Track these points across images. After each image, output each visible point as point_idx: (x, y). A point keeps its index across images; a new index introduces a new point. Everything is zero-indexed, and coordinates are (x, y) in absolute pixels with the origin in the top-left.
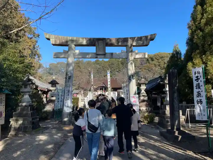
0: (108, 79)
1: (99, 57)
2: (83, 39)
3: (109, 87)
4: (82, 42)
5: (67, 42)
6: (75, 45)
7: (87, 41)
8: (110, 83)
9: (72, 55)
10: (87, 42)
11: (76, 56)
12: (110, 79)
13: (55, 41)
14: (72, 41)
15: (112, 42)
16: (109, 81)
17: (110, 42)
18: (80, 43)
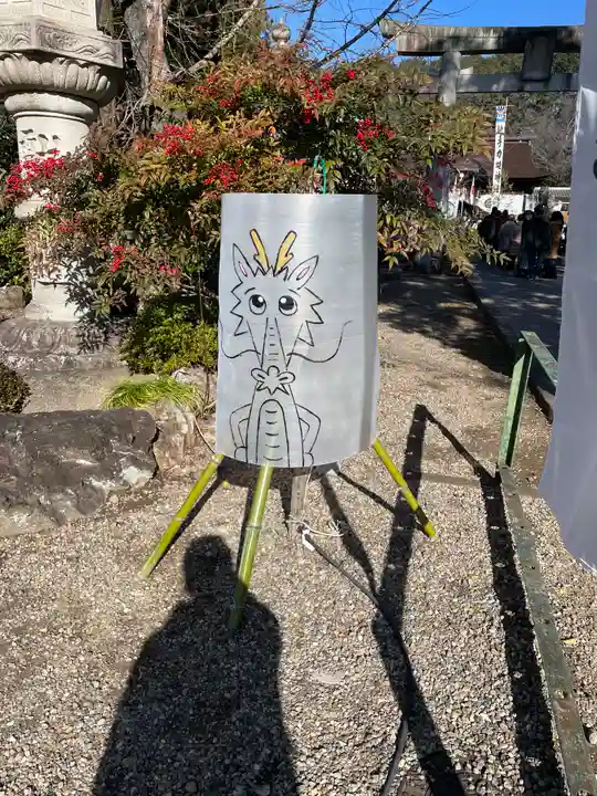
0: (497, 142)
1: (528, 87)
2: (487, 30)
3: (495, 173)
4: (483, 43)
5: (440, 43)
6: (463, 53)
7: (499, 37)
8: (501, 159)
9: (452, 84)
10: (498, 42)
11: (461, 86)
12: (502, 144)
13: (409, 41)
14: (456, 39)
15: (574, 38)
16: (500, 152)
17: (569, 40)
18: (479, 44)
